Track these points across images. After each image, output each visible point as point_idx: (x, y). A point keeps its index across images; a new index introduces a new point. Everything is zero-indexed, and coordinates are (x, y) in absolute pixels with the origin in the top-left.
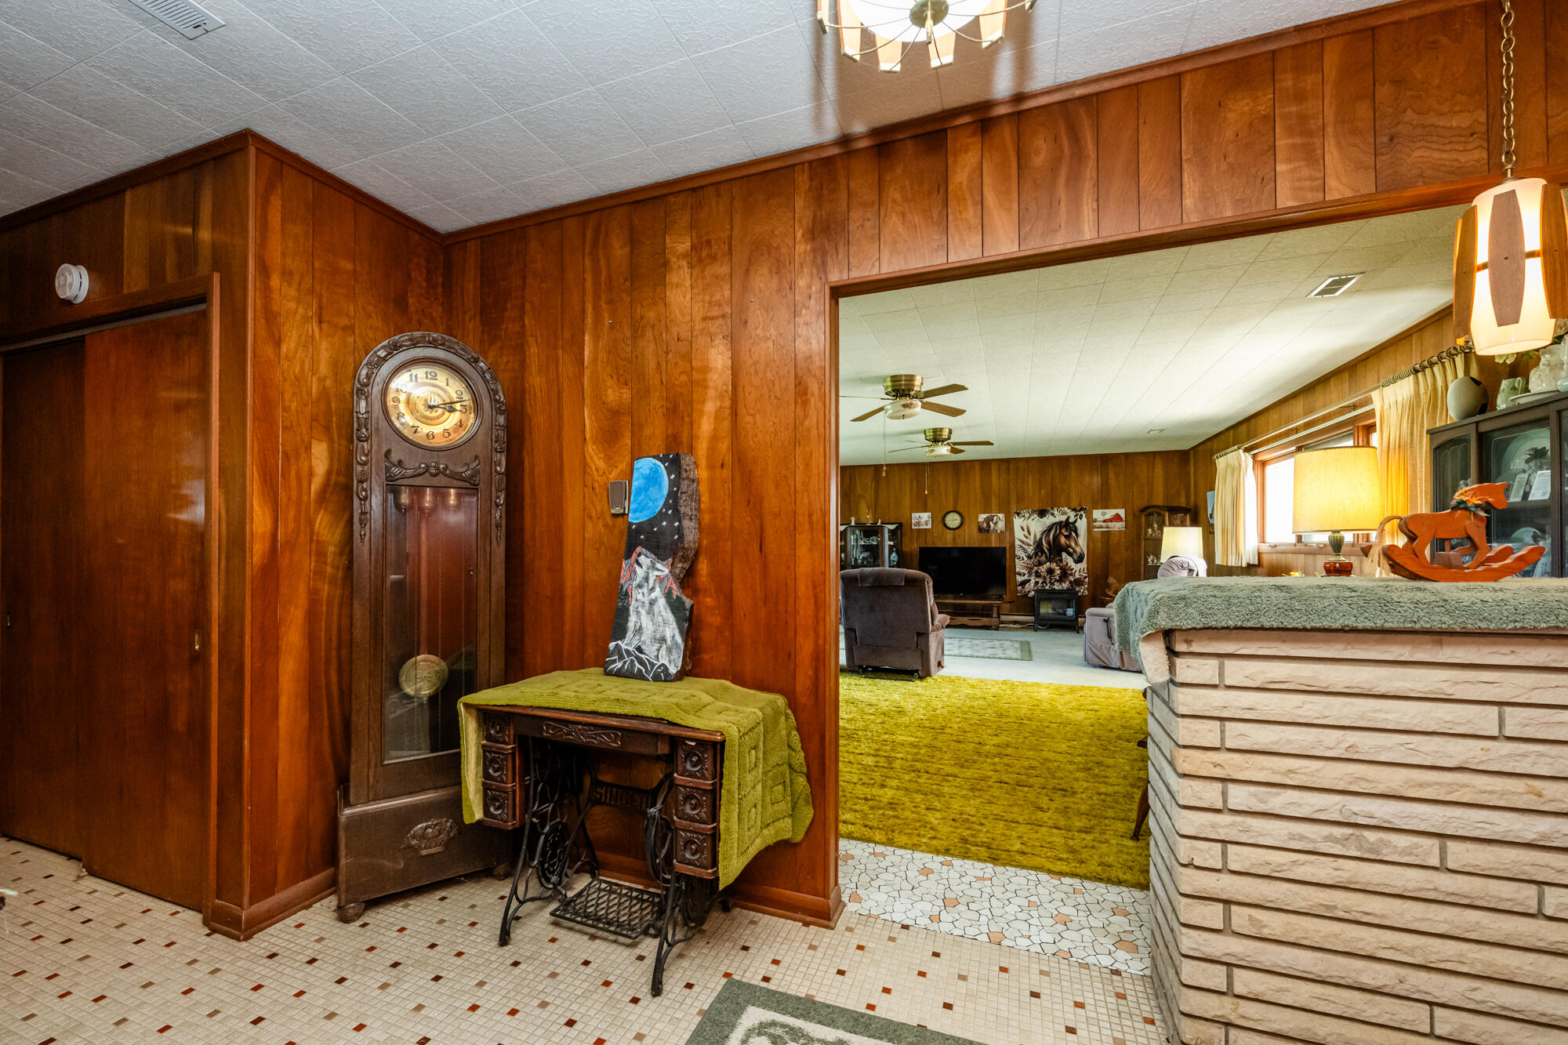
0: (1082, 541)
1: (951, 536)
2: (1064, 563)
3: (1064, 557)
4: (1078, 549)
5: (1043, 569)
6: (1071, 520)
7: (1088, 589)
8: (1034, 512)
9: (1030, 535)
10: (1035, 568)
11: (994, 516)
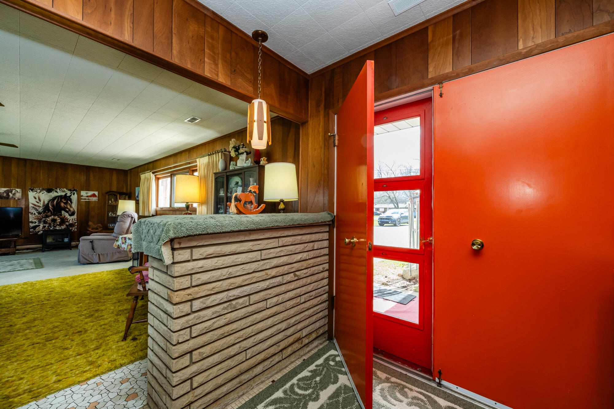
0: (74, 206)
2: (63, 216)
4: (72, 209)
5: (49, 219)
7: (77, 228)
8: (43, 189)
9: (40, 201)
10: (44, 219)
11: (13, 190)
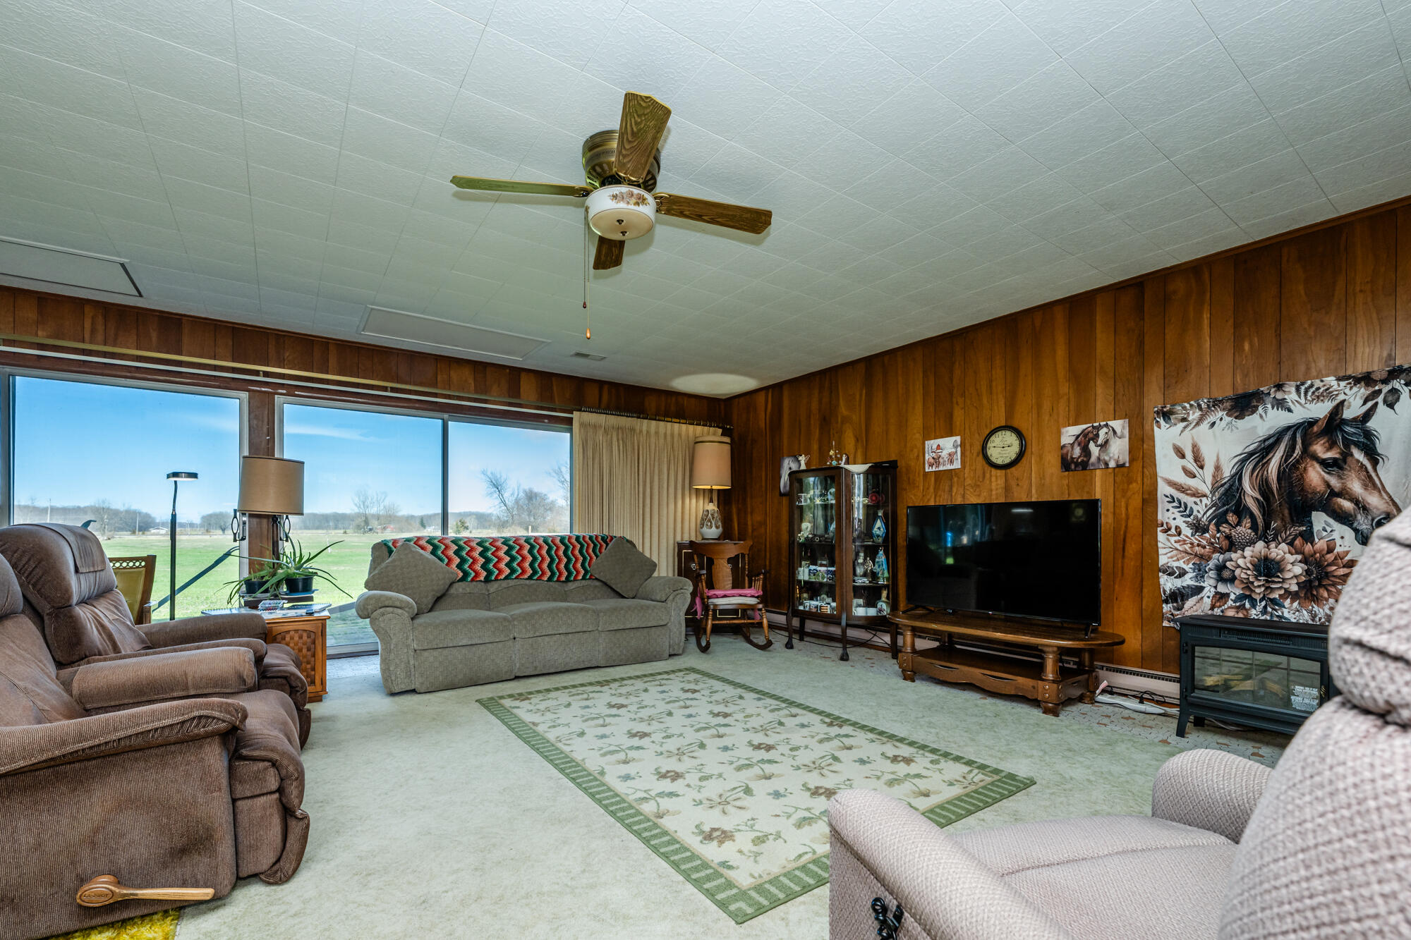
1: (1001, 482)
2: (1321, 544)
3: (1317, 527)
4: (1375, 501)
5: (1243, 560)
6: (1348, 414)
8: (1215, 403)
9: (1202, 467)
10: (1217, 558)
11: (1099, 428)
